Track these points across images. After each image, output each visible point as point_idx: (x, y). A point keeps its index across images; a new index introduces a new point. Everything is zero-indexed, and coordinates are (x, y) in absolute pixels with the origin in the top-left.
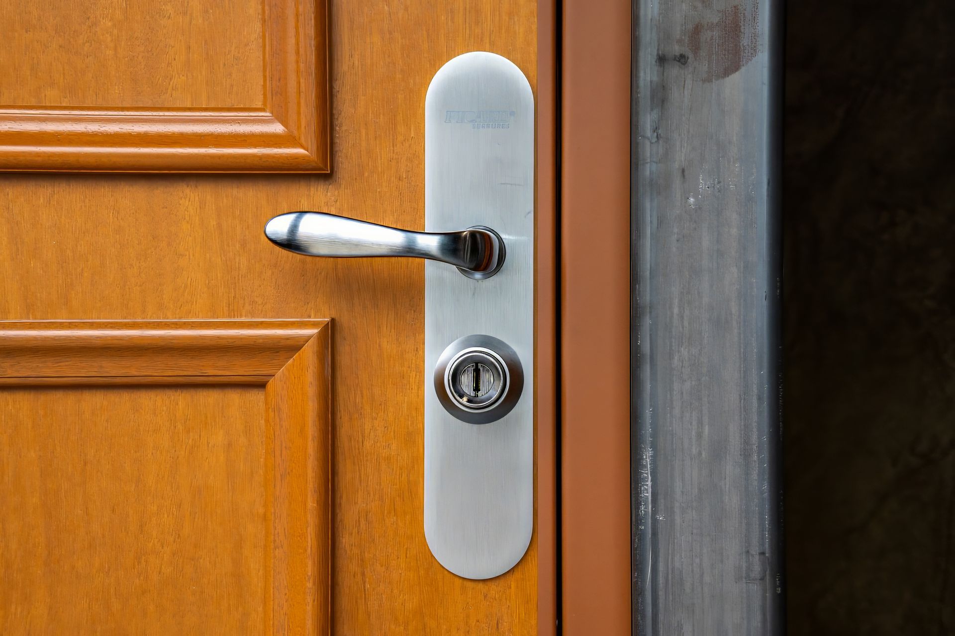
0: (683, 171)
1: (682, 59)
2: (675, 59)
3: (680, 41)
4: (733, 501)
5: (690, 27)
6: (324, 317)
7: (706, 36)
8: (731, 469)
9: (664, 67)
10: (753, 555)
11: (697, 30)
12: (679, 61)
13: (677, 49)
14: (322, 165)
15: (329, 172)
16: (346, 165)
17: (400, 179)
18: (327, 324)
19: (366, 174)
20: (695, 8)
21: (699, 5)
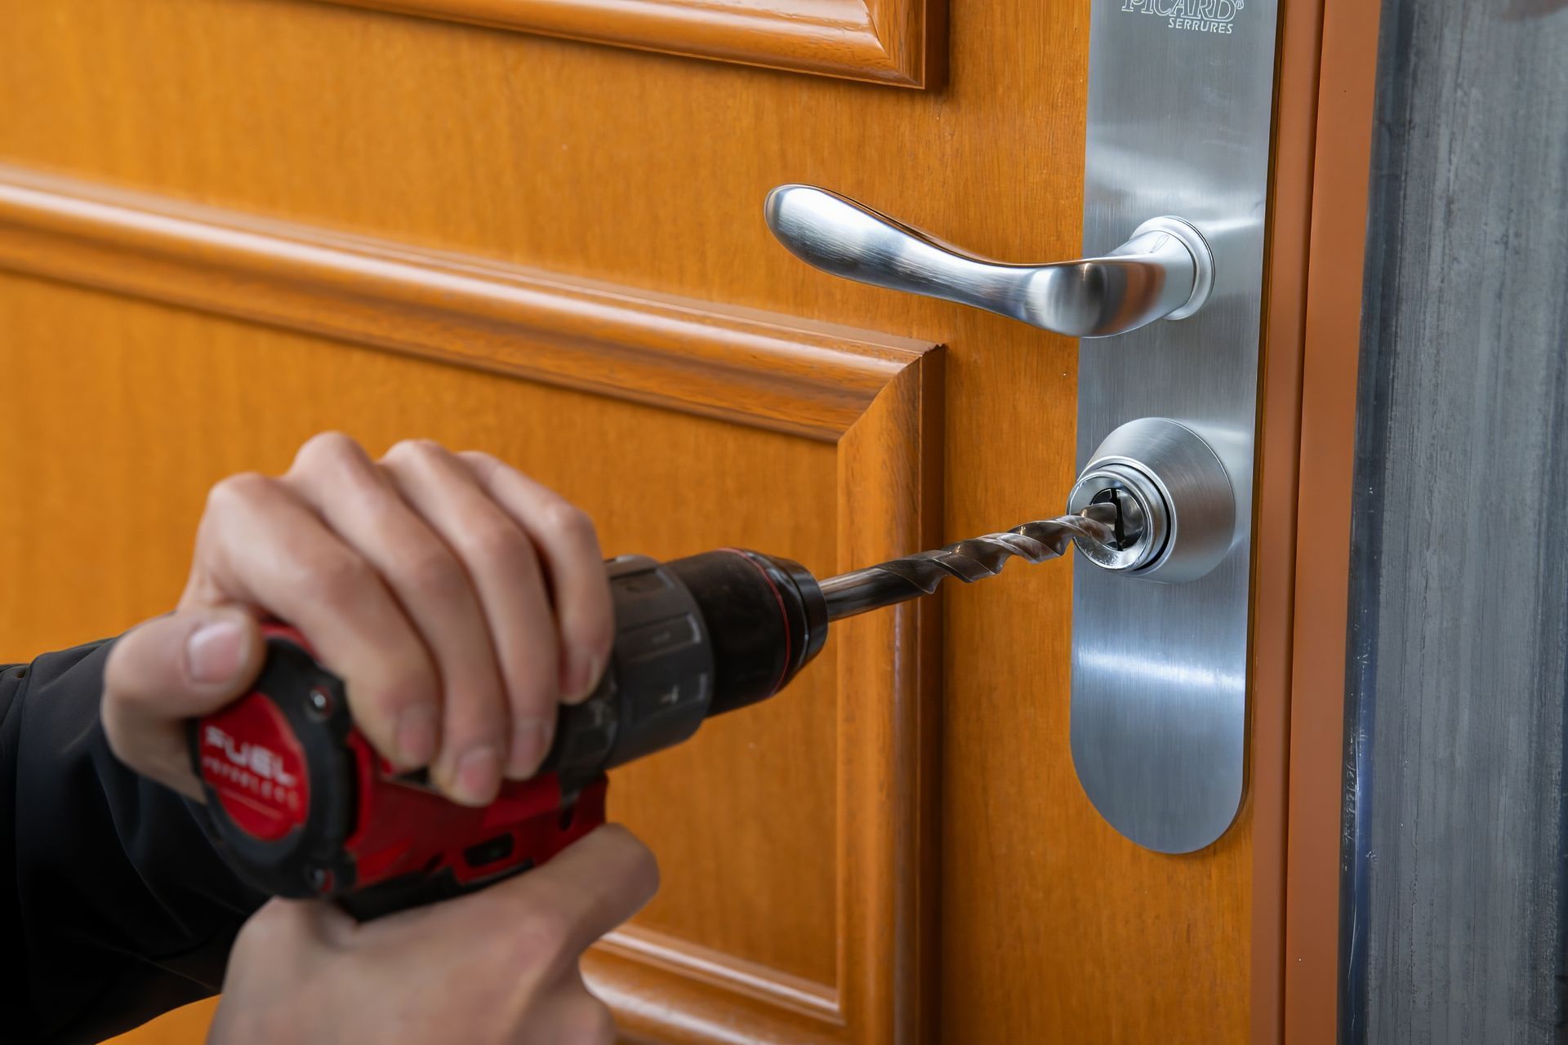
10: (1543, 977)
14: (907, 76)
15: (923, 88)
16: (969, 68)
17: (1053, 107)
18: (918, 360)
19: (1001, 90)
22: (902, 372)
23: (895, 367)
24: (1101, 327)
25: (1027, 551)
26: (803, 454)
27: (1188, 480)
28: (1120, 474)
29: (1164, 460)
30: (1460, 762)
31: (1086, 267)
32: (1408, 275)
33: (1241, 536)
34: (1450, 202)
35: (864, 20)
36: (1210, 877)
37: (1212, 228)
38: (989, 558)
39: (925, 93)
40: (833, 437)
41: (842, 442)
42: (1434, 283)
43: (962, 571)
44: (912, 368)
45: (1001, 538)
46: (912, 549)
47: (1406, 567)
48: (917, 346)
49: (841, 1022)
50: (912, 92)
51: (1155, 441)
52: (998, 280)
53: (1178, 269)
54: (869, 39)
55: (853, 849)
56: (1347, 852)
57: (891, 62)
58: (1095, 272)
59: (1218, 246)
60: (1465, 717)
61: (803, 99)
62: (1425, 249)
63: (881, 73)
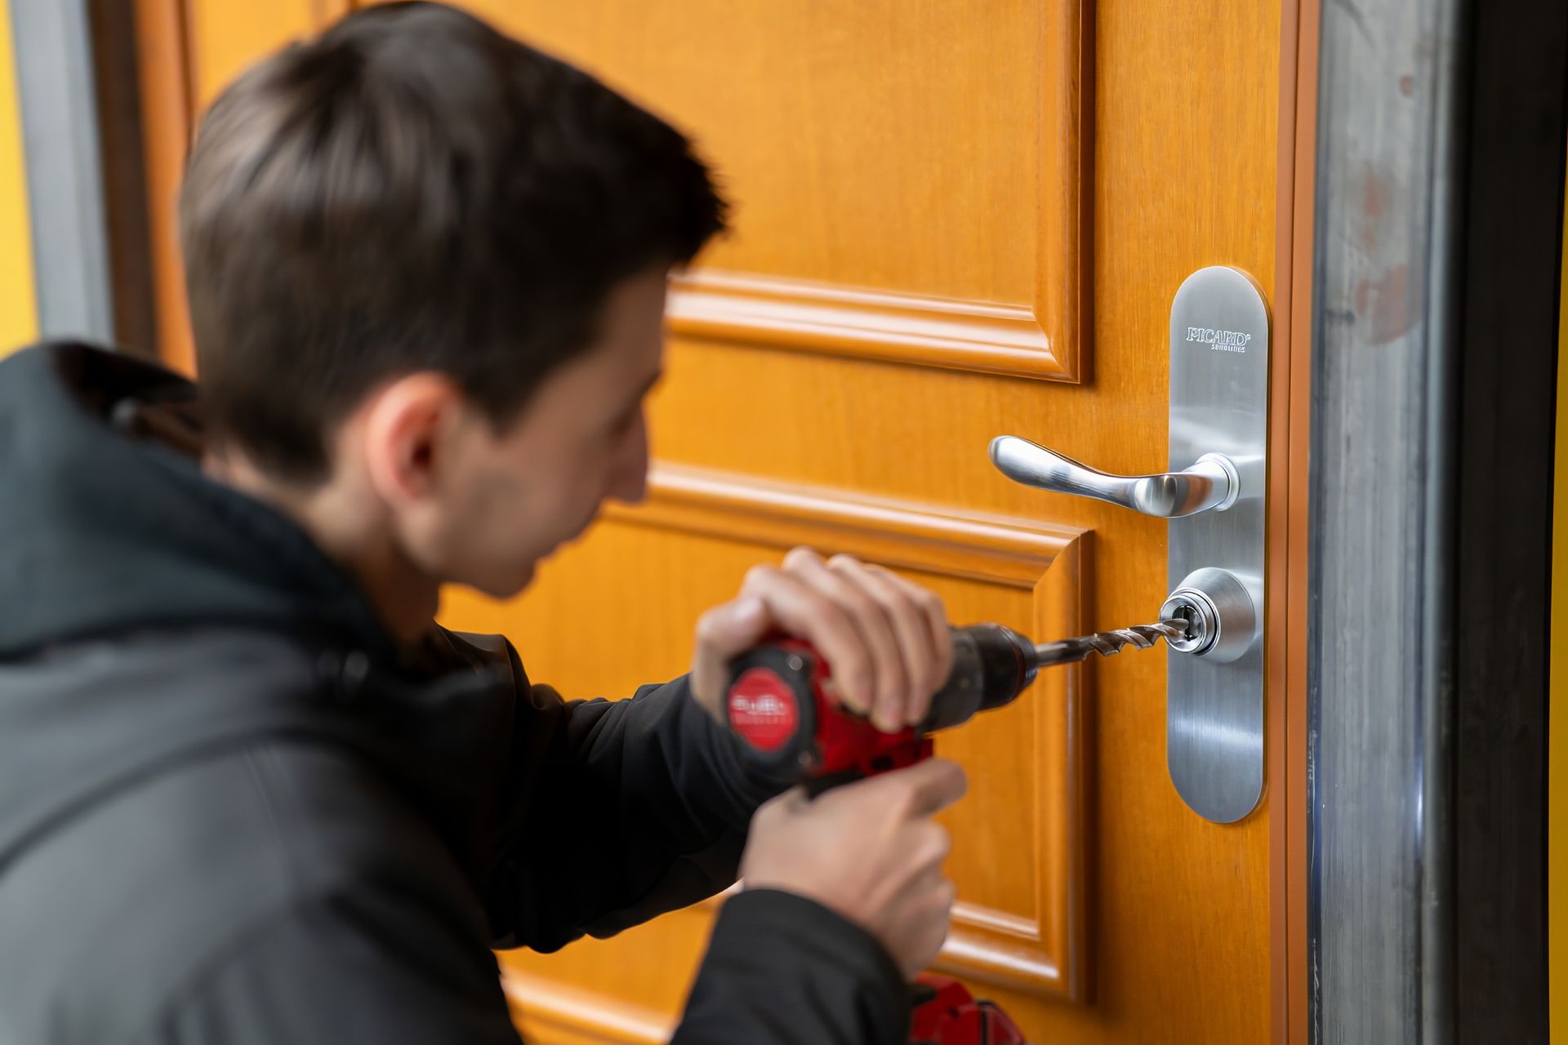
1: (1349, 318)
2: (1342, 318)
3: (1348, 298)
5: (1358, 282)
7: (1373, 294)
10: (1408, 860)
11: (1364, 287)
12: (1346, 319)
13: (1345, 306)
14: (1070, 377)
15: (1079, 383)
16: (1105, 371)
17: (1151, 393)
18: (1078, 539)
19: (1123, 384)
20: (1360, 262)
21: (1365, 260)
22: (1069, 545)
23: (1064, 542)
24: (1175, 511)
25: (1136, 641)
26: (1014, 598)
27: (1228, 603)
28: (1189, 597)
29: (1215, 591)
30: (1365, 747)
31: (1166, 478)
32: (1329, 477)
33: (1259, 633)
34: (1348, 439)
35: (1045, 345)
36: (1247, 836)
37: (1240, 460)
38: (1116, 643)
39: (1081, 386)
40: (1029, 585)
41: (1036, 588)
42: (1342, 482)
43: (1101, 648)
44: (1075, 542)
45: (1120, 633)
46: (1076, 635)
47: (1335, 640)
48: (1078, 531)
49: (1038, 939)
50: (1074, 386)
51: (1211, 580)
52: (1120, 485)
53: (1220, 481)
54: (1048, 356)
55: (1044, 832)
56: (1310, 800)
57: (1062, 369)
58: (1171, 481)
59: (1242, 471)
60: (1366, 721)
61: (1013, 391)
62: (1337, 464)
63: (1053, 375)
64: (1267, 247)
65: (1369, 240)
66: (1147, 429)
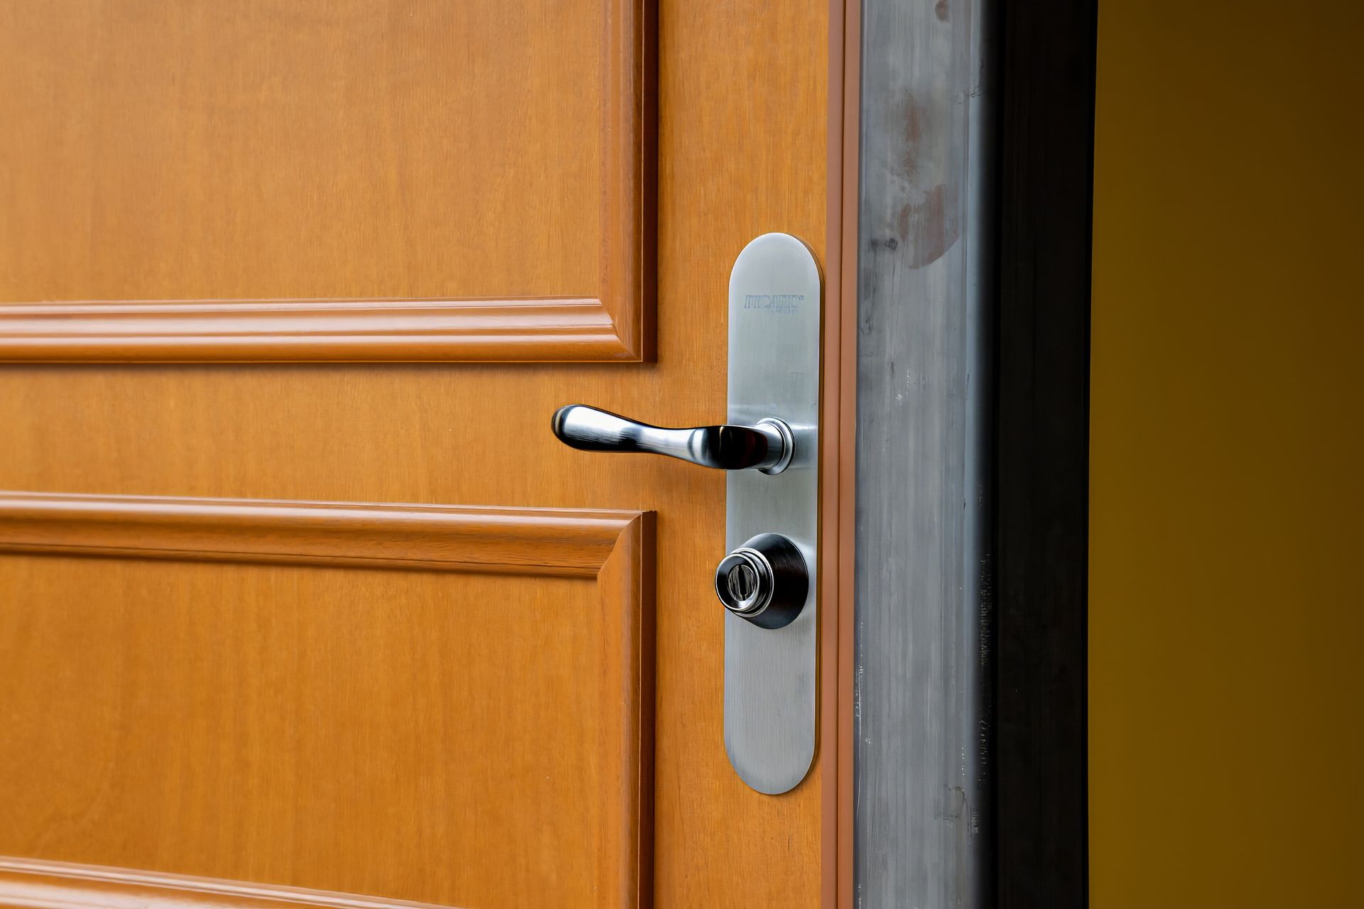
0: (893, 364)
1: (892, 244)
2: (885, 245)
3: (891, 226)
4: (933, 728)
5: (899, 209)
6: (638, 509)
7: (914, 218)
8: (931, 693)
9: (876, 252)
10: (950, 790)
11: (906, 212)
12: (889, 246)
13: (888, 234)
14: (633, 356)
15: (642, 361)
16: (667, 350)
18: (639, 518)
19: (684, 362)
20: (903, 189)
21: (907, 185)
22: (628, 526)
23: (626, 523)
27: (782, 564)
29: (772, 551)
31: (722, 427)
35: (610, 325)
36: (799, 806)
39: (643, 365)
40: (593, 573)
41: (600, 574)
44: (637, 522)
48: (638, 512)
50: (637, 366)
51: (766, 542)
54: (612, 337)
57: (624, 349)
63: (618, 355)
64: (818, 208)
65: (910, 166)
66: (707, 404)
